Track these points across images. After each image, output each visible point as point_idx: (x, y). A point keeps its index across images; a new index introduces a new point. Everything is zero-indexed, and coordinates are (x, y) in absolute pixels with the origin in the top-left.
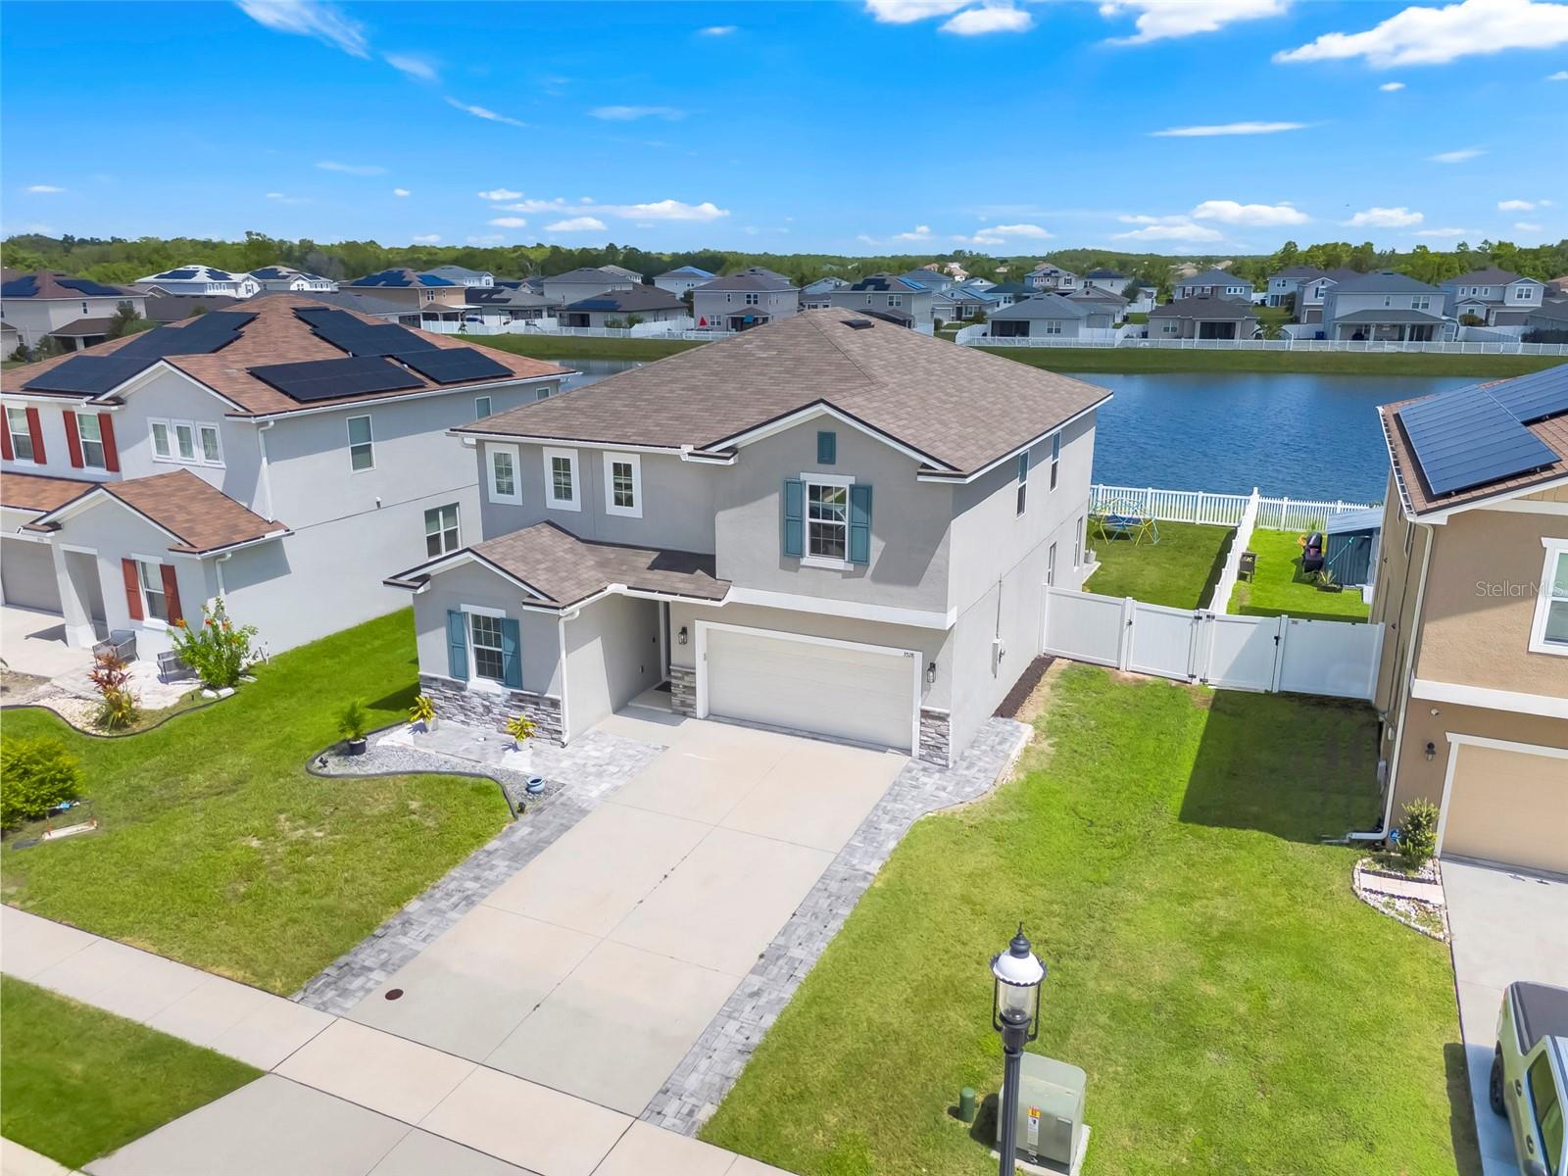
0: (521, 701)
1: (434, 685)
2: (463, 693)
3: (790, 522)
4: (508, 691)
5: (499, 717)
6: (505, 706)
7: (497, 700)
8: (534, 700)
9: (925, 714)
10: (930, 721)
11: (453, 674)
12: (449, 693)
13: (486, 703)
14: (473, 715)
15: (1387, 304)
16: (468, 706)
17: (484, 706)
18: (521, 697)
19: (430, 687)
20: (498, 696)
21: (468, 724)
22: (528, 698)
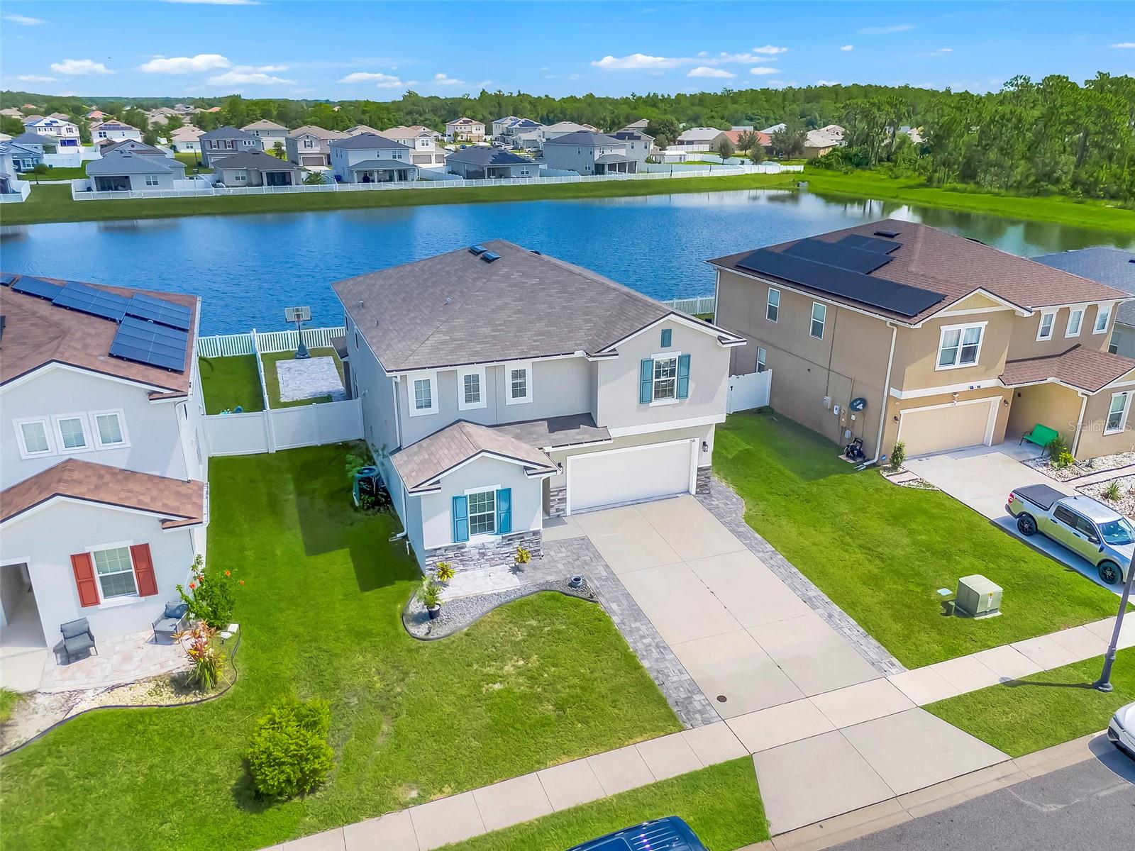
0: (509, 540)
1: (438, 552)
2: (463, 550)
3: (643, 383)
4: (500, 537)
5: (492, 556)
6: (497, 548)
7: (491, 546)
8: (520, 536)
9: (700, 470)
10: (702, 472)
11: (456, 539)
12: (451, 554)
13: (481, 551)
14: (471, 563)
15: (378, 156)
16: (466, 558)
17: (479, 553)
18: (510, 538)
19: (435, 556)
20: (493, 542)
21: (466, 570)
22: (515, 536)
